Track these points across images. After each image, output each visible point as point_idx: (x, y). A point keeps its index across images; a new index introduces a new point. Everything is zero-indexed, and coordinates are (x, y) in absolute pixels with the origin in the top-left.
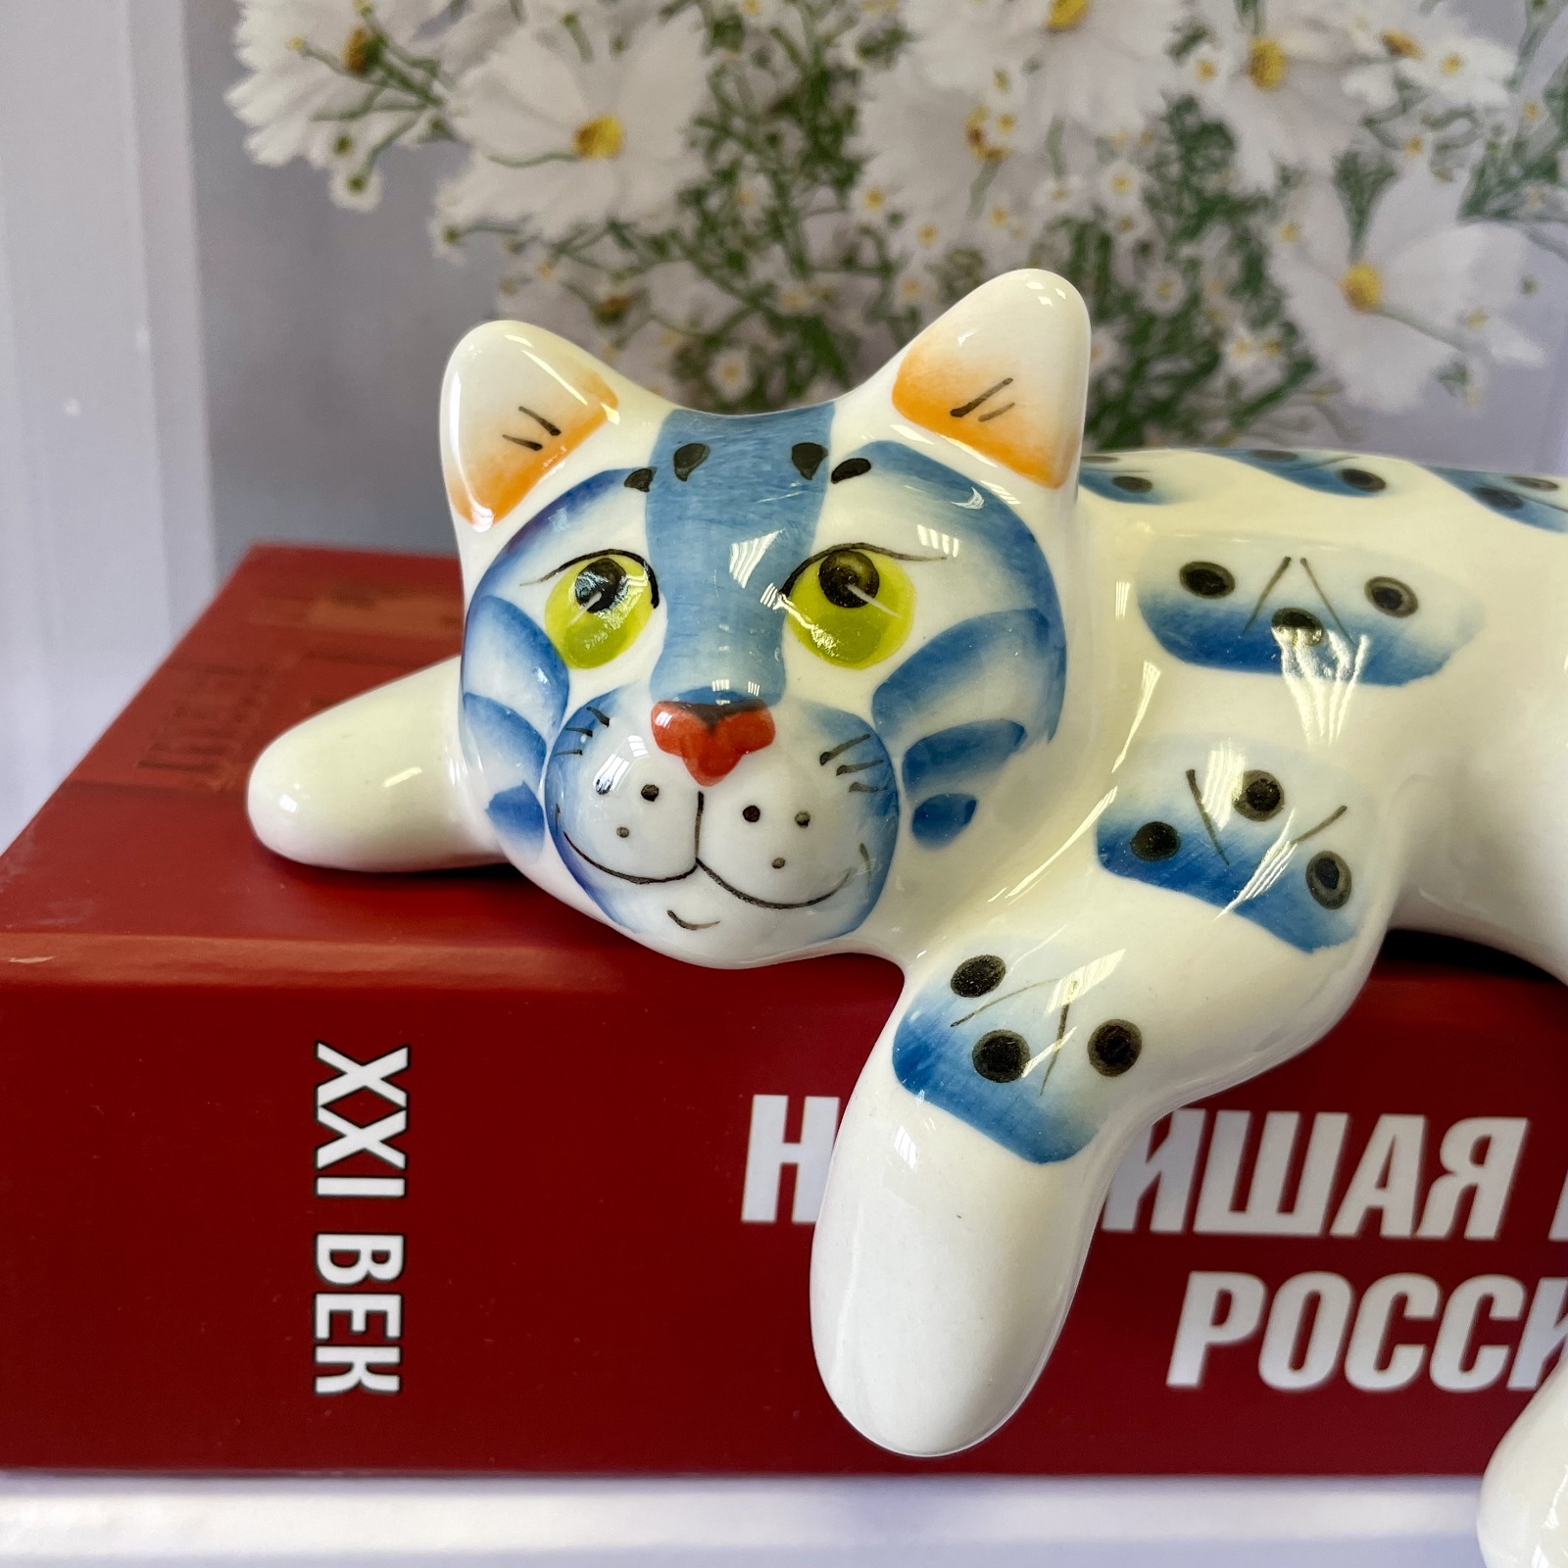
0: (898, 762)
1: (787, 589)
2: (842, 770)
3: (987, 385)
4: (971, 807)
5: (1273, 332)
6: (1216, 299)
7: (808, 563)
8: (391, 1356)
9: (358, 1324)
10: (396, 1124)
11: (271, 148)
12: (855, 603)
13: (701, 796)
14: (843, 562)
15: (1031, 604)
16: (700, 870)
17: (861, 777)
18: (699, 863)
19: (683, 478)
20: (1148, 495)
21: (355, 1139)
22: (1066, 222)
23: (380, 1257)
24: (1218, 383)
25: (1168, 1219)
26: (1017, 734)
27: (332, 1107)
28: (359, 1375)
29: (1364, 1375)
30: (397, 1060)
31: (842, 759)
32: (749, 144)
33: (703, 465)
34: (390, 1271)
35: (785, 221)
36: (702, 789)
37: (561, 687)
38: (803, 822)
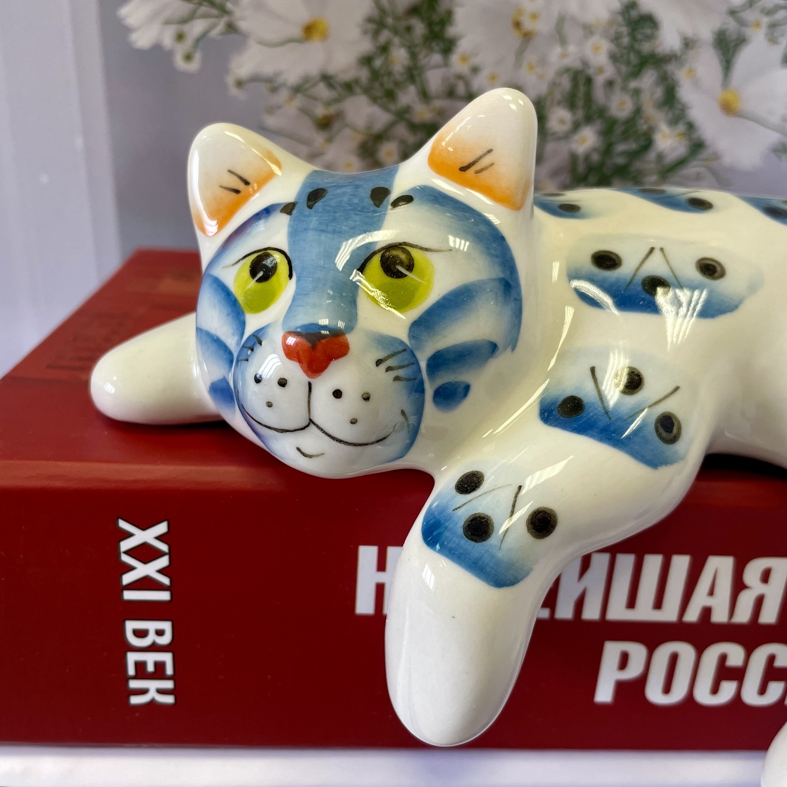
0: (423, 365)
1: (362, 269)
2: (389, 369)
3: (479, 153)
4: (467, 388)
5: (681, 128)
6: (650, 110)
7: (374, 253)
8: (169, 685)
9: (150, 668)
10: (164, 562)
11: (142, 39)
12: (400, 275)
13: (310, 384)
14: (395, 253)
15: (502, 276)
16: (312, 426)
17: (400, 373)
18: (311, 421)
19: (310, 207)
20: (578, 214)
21: (142, 570)
22: (567, 70)
23: (160, 633)
24: (652, 155)
25: (591, 613)
26: (493, 348)
27: (128, 552)
28: (152, 695)
29: (704, 696)
30: (162, 528)
31: (389, 363)
32: (396, 32)
33: (322, 200)
34: (166, 640)
35: (415, 72)
36: (311, 380)
37: (242, 325)
38: (367, 398)
